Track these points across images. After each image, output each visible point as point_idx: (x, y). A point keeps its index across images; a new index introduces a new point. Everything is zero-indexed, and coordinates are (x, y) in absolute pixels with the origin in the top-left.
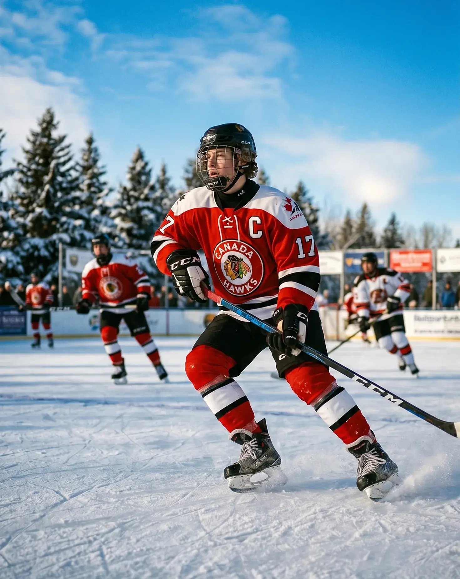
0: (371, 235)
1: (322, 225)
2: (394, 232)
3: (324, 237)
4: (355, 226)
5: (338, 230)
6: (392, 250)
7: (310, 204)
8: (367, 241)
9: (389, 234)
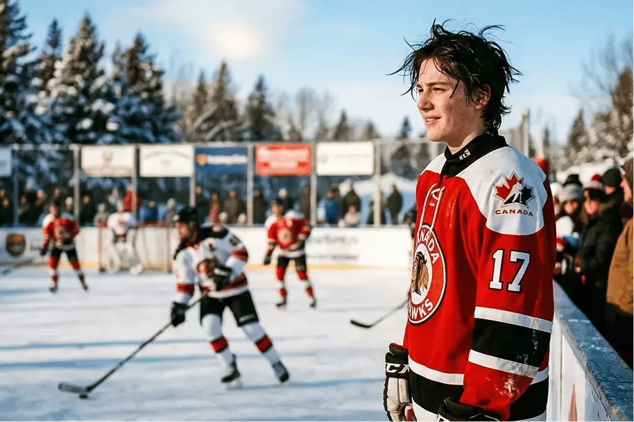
0: (231, 105)
1: (167, 93)
2: (262, 100)
3: (172, 109)
4: (211, 92)
5: (189, 97)
6: (258, 144)
7: (151, 64)
8: (227, 113)
9: (256, 103)
